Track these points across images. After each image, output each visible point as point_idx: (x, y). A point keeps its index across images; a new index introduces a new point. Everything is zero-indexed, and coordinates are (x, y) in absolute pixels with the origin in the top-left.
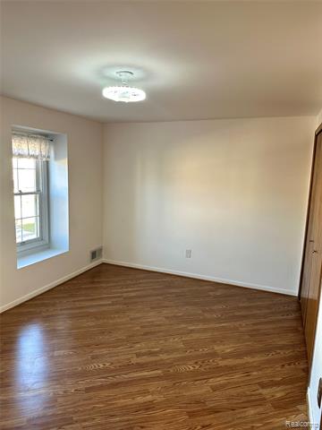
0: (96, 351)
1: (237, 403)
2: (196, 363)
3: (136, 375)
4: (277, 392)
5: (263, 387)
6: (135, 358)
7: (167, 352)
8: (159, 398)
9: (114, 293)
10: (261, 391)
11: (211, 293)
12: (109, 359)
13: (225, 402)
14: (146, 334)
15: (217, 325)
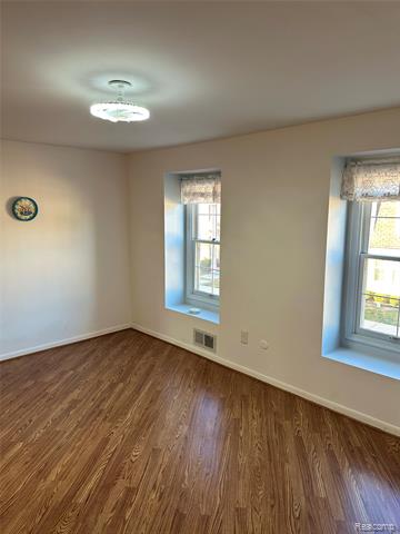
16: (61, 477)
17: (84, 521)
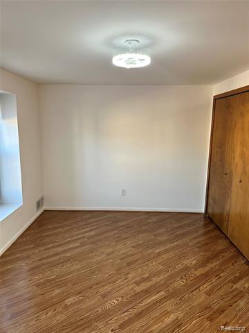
0: (101, 290)
1: (229, 300)
2: (181, 278)
3: (149, 301)
4: (244, 284)
5: (235, 283)
6: (136, 287)
7: (155, 275)
8: (180, 314)
9: (77, 235)
10: (235, 286)
11: (149, 221)
12: (117, 294)
13: (222, 302)
14: (128, 264)
15: (172, 245)
16: (167, 313)
17: (166, 283)
